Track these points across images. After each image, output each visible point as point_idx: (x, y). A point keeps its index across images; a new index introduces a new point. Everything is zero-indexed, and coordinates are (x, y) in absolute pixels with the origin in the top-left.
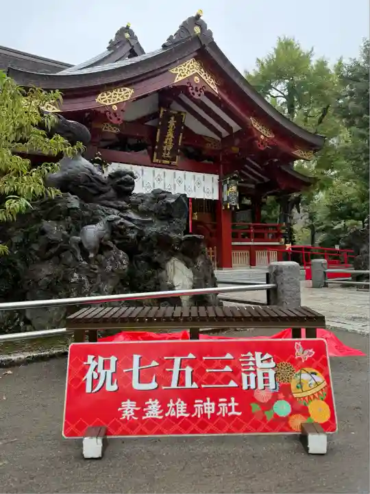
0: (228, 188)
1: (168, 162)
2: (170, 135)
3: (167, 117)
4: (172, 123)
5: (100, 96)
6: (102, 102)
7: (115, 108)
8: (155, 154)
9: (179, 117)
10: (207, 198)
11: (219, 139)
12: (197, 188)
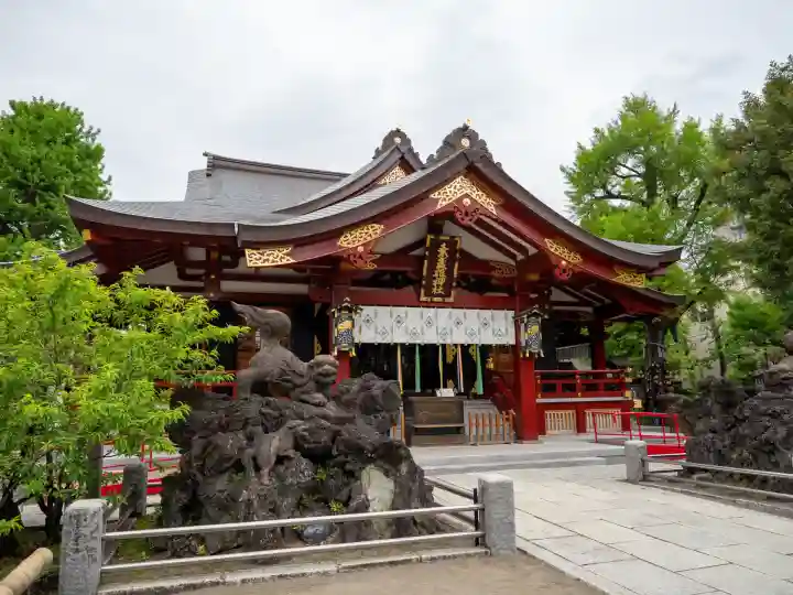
0: (526, 331)
1: (440, 299)
2: (441, 265)
3: (436, 245)
4: (443, 250)
5: (342, 238)
6: (345, 244)
7: (361, 249)
8: (423, 291)
9: (452, 244)
10: (499, 343)
11: (513, 263)
12: (482, 330)
